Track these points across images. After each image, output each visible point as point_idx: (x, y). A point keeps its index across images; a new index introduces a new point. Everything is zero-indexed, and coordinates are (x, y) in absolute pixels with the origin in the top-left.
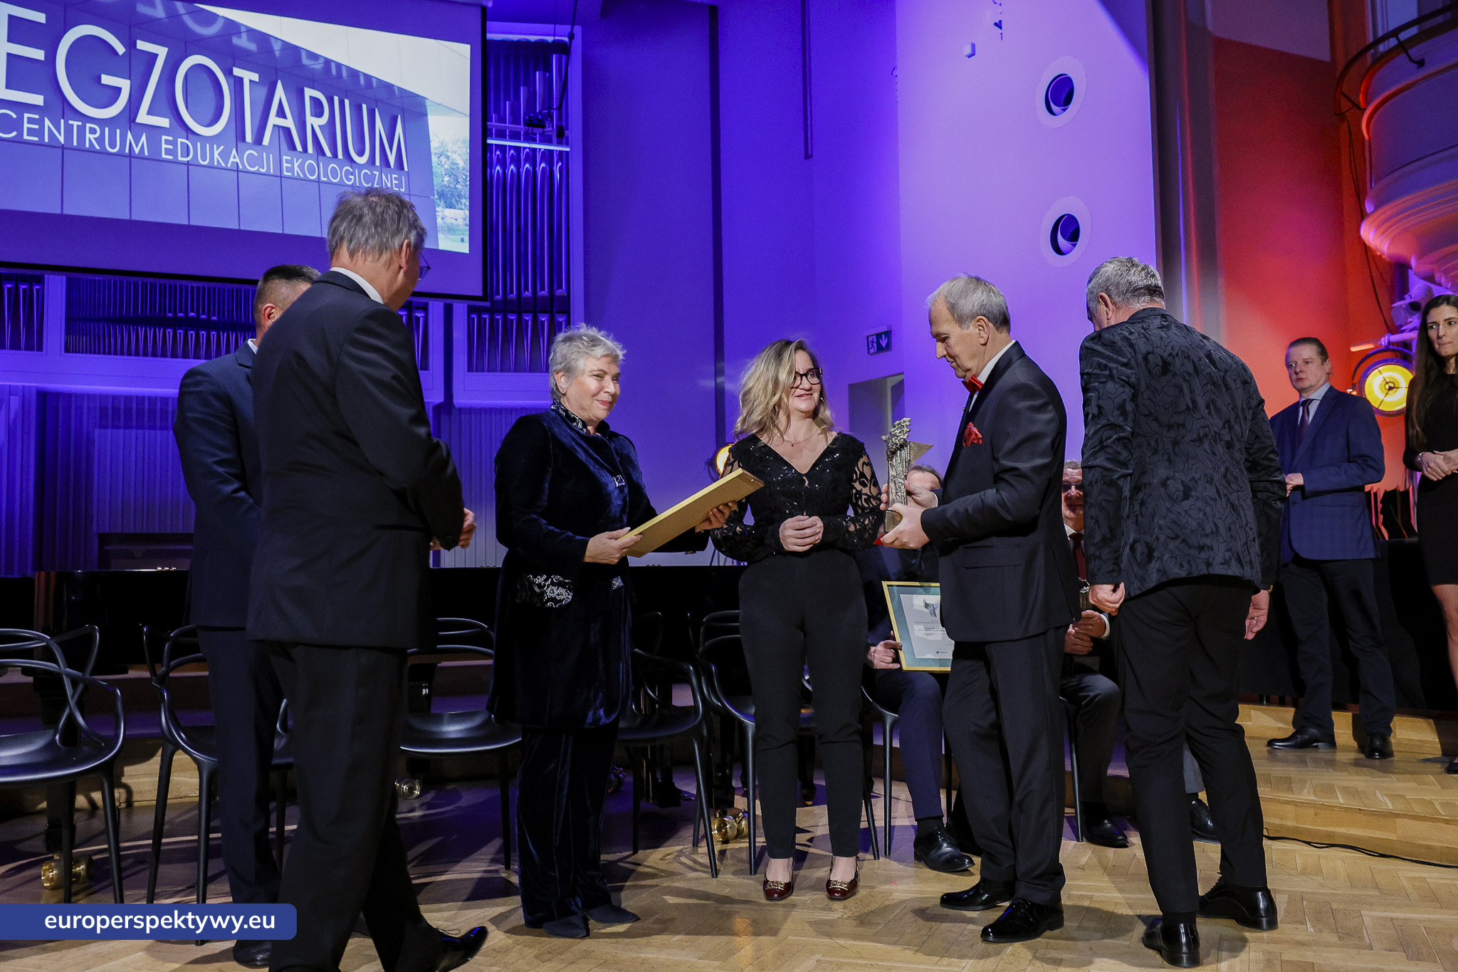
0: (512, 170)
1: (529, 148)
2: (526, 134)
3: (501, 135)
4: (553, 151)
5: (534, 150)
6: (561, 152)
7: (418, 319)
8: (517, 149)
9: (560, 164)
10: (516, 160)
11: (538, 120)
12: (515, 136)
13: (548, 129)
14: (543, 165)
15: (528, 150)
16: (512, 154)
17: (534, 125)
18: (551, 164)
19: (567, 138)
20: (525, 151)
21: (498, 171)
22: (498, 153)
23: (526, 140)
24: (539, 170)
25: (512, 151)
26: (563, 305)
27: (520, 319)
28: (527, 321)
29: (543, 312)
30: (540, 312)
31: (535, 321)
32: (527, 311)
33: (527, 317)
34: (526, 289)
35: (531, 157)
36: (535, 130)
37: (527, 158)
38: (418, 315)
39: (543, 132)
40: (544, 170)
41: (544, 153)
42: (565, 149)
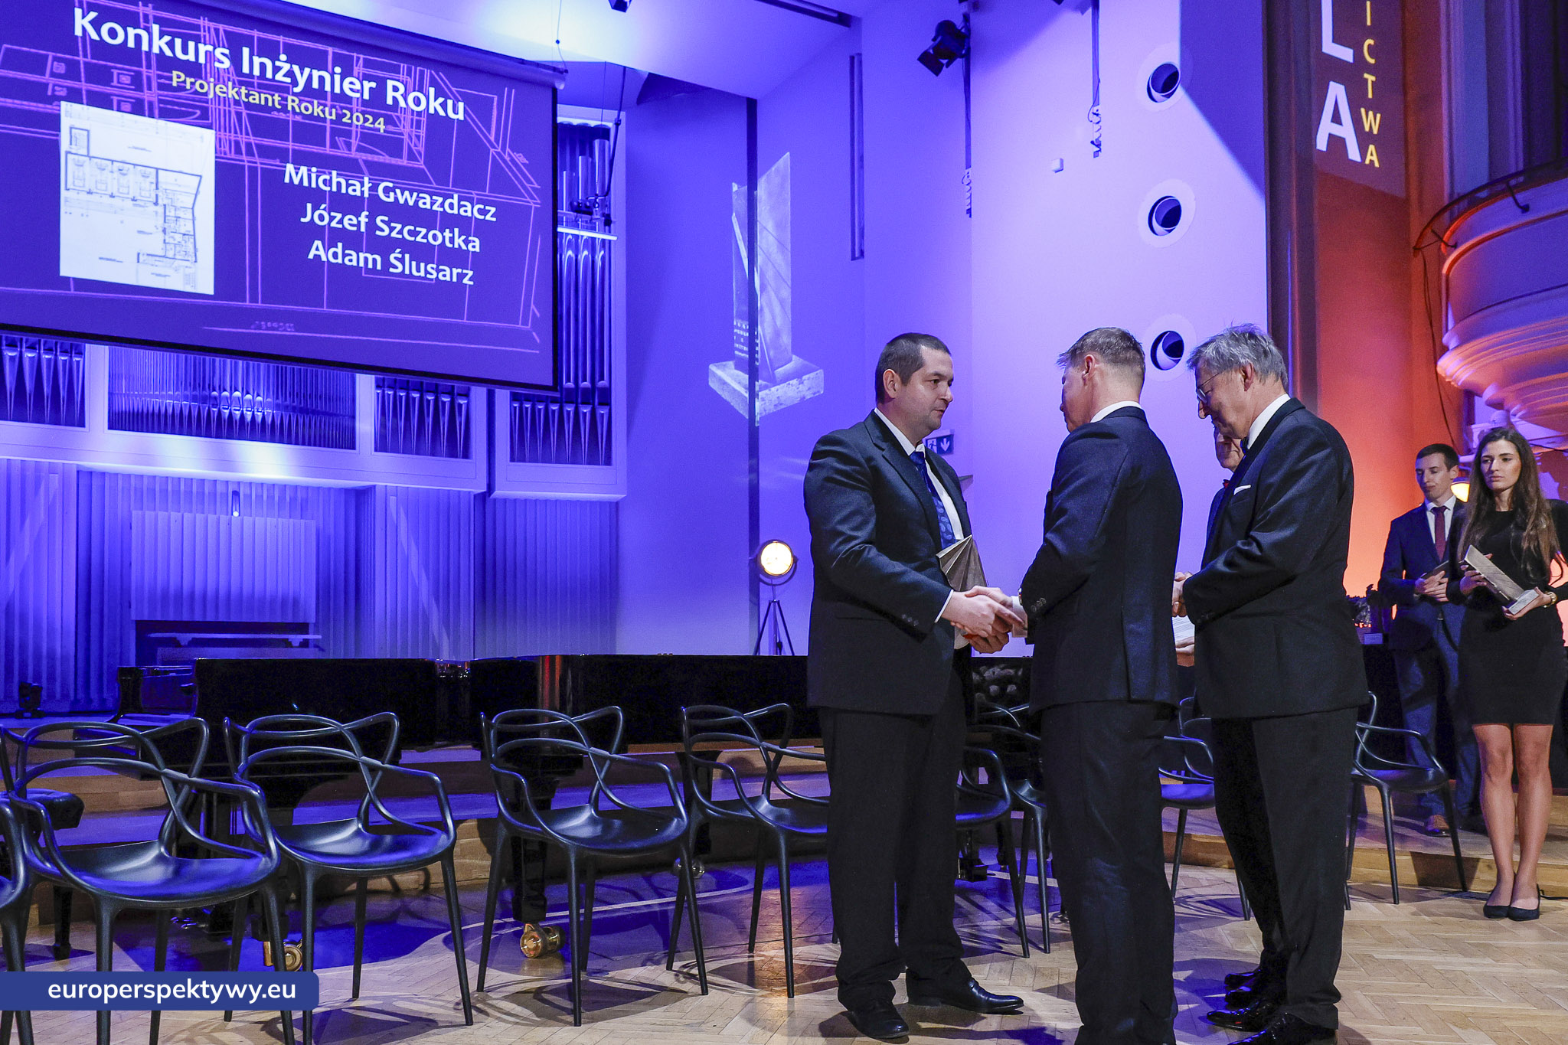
1: (573, 236)
2: (569, 220)
4: (596, 238)
5: (577, 238)
6: (603, 240)
7: (460, 405)
9: (602, 252)
11: (586, 206)
13: (595, 216)
14: (586, 252)
17: (582, 212)
18: (593, 252)
20: (568, 237)
23: (568, 226)
24: (581, 258)
26: (605, 397)
27: (561, 409)
28: (569, 412)
29: (585, 403)
30: (583, 403)
31: (577, 412)
32: (571, 402)
33: (570, 408)
34: (568, 380)
35: (575, 244)
36: (585, 217)
37: (570, 245)
38: (461, 402)
39: (591, 219)
40: (586, 258)
41: (586, 240)
42: (611, 238)
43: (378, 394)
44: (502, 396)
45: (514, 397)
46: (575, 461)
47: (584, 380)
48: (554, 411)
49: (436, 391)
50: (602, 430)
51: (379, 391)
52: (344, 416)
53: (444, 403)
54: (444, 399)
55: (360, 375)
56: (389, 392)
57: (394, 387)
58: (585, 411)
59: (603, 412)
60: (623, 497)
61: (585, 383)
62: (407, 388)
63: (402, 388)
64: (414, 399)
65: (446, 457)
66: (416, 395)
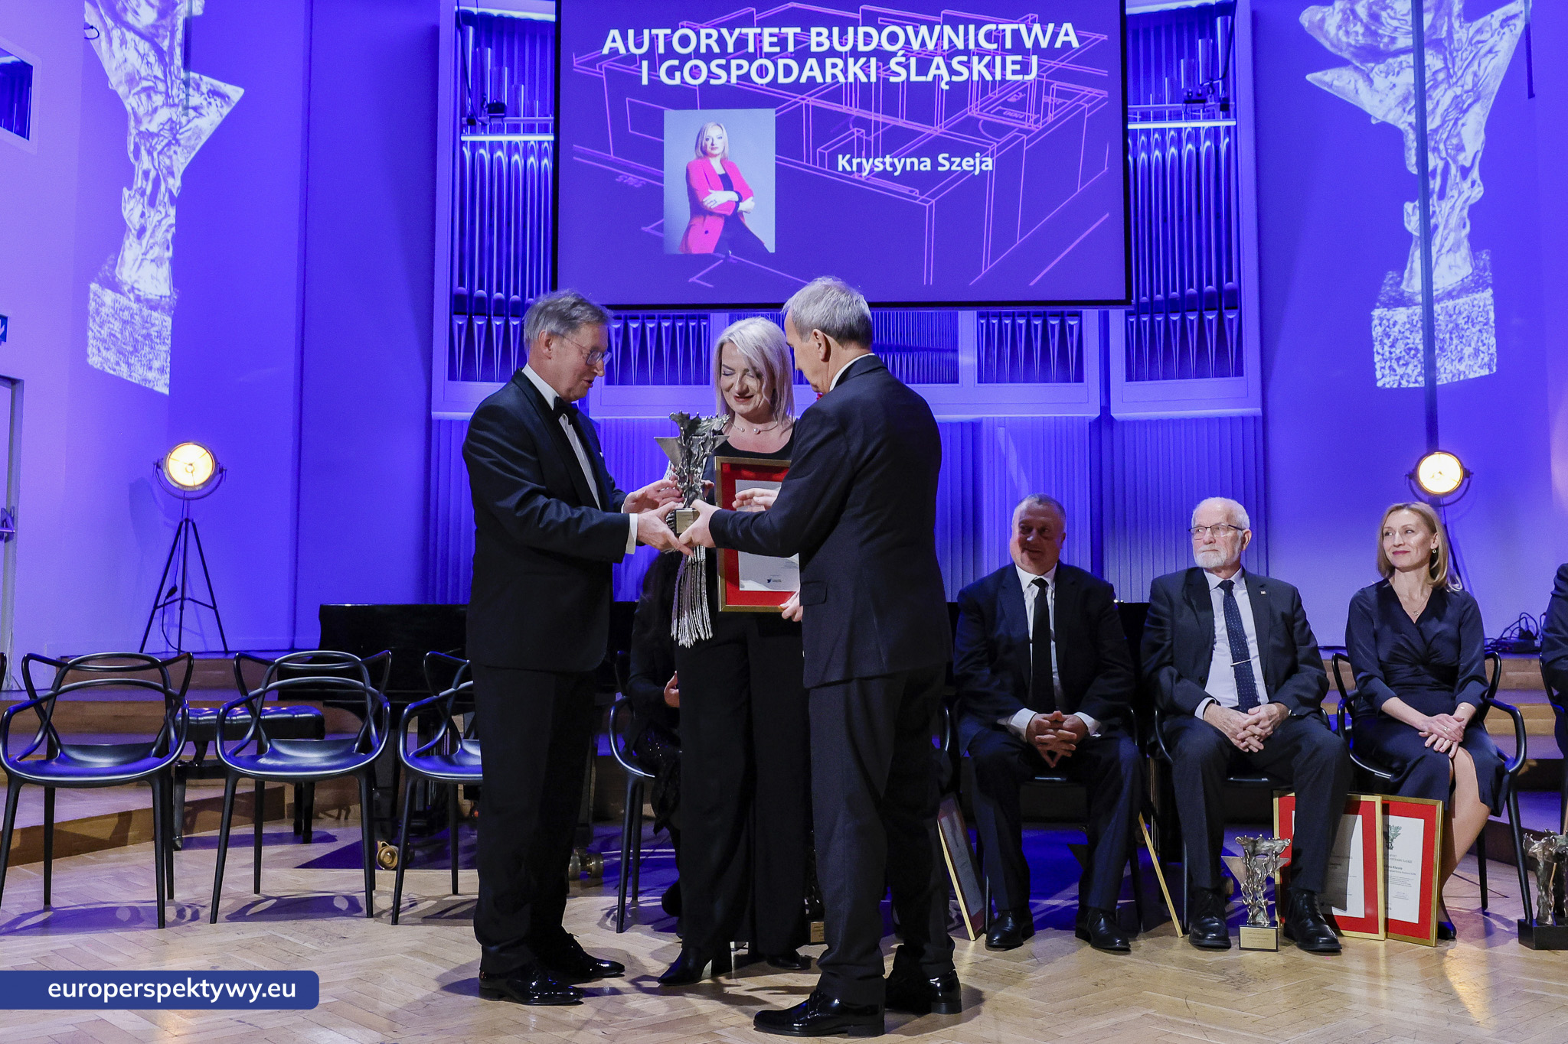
0: (1173, 154)
1: (1193, 128)
2: (1186, 113)
3: (1159, 117)
4: (1219, 127)
5: (1197, 130)
6: (1228, 128)
7: (1071, 327)
8: (1179, 131)
9: (1227, 140)
10: (1178, 142)
11: (1198, 94)
12: (1176, 116)
13: (1210, 103)
14: (1208, 143)
15: (1190, 130)
16: (1172, 136)
17: (1193, 101)
18: (1217, 141)
19: (1235, 110)
20: (1187, 131)
21: (1157, 157)
22: (1157, 136)
23: (1186, 119)
24: (1203, 150)
25: (1172, 133)
26: (1233, 300)
27: (1183, 319)
28: (1192, 321)
29: (1210, 309)
30: (1207, 309)
31: (1201, 318)
32: (1192, 310)
33: (1192, 317)
34: (1191, 286)
35: (1195, 136)
36: (1196, 106)
37: (1189, 139)
38: (1072, 323)
39: (1204, 107)
40: (1209, 148)
41: (1209, 129)
42: (1232, 123)
43: (982, 324)
44: (1117, 316)
45: (1128, 314)
46: (1201, 374)
47: (1209, 283)
48: (1175, 322)
49: (1044, 317)
50: (1231, 338)
51: (982, 321)
52: (947, 351)
53: (1053, 326)
54: (1053, 322)
55: (959, 312)
56: (994, 322)
57: (1000, 316)
58: (1211, 317)
59: (1231, 317)
60: (1257, 410)
61: (1210, 287)
62: (1012, 316)
63: (1007, 315)
64: (1020, 325)
65: (1057, 381)
66: (1022, 321)
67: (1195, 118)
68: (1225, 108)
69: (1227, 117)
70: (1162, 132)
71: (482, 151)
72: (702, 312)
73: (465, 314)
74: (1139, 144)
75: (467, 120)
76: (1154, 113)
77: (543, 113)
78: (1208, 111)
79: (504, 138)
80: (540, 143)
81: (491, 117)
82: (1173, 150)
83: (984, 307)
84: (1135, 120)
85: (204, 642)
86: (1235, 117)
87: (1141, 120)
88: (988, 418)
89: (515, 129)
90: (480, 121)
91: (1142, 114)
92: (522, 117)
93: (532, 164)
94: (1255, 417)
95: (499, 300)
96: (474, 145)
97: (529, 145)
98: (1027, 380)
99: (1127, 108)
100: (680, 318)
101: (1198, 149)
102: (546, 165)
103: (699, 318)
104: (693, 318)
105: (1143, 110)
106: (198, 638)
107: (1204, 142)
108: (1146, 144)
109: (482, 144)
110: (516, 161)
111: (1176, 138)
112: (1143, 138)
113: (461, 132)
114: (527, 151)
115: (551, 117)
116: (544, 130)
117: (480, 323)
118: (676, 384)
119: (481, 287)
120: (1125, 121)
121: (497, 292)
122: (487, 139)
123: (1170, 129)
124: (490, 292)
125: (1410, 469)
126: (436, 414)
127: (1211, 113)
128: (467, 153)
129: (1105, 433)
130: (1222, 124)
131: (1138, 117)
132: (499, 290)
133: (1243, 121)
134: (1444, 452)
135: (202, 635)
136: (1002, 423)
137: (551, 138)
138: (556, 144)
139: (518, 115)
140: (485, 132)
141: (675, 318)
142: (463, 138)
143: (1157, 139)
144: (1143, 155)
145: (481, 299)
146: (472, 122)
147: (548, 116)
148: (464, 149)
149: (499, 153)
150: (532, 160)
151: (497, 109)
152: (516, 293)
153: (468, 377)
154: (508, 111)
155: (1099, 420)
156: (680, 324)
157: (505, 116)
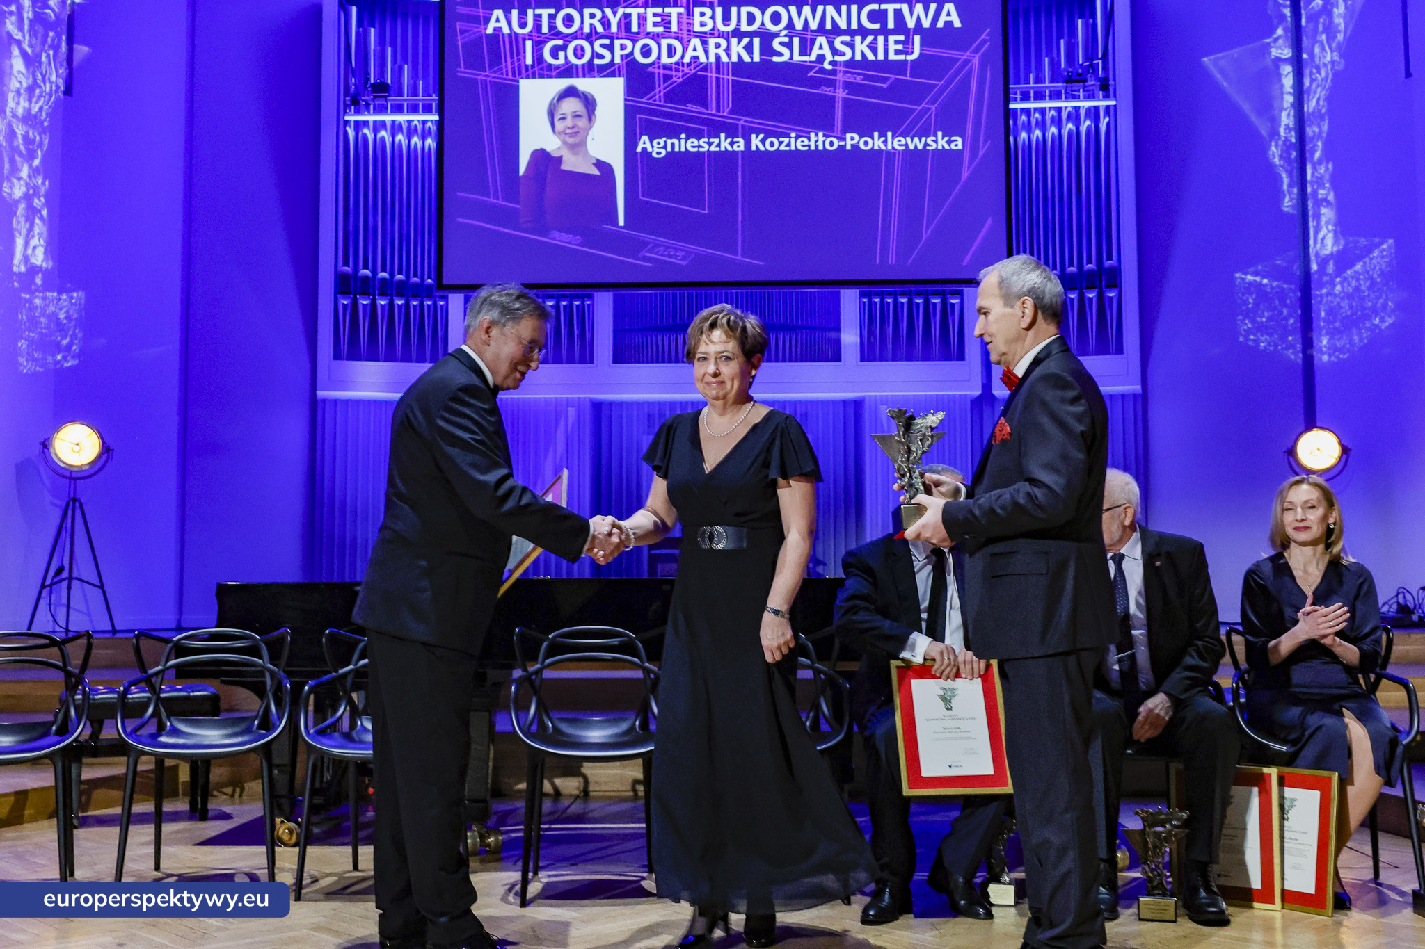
0: (1053, 134)
1: (1073, 108)
2: (1066, 92)
3: (1039, 96)
4: (1099, 106)
5: (1077, 109)
6: (1108, 107)
7: (953, 305)
8: (1059, 110)
9: (1107, 119)
10: (1058, 122)
11: (1079, 74)
12: (1056, 96)
13: (1090, 82)
14: (1088, 123)
15: (1070, 109)
16: (1053, 116)
17: (1074, 81)
18: (1097, 121)
19: (1115, 89)
20: (1067, 110)
21: (1037, 137)
22: (1037, 115)
23: (1067, 99)
24: (1083, 129)
25: (1053, 112)
26: (1113, 278)
28: (1072, 300)
29: (1091, 287)
30: (1087, 288)
31: (1081, 297)
32: (1072, 288)
33: (1072, 295)
34: (1071, 264)
35: (1075, 116)
36: (1076, 86)
37: (1069, 118)
38: (953, 301)
39: (1084, 87)
40: (1089, 129)
41: (1089, 110)
42: (1112, 103)
43: (864, 302)
47: (1089, 262)
49: (926, 296)
50: (1111, 317)
51: (865, 300)
52: (830, 330)
53: (935, 304)
54: (935, 301)
55: (842, 291)
56: (876, 300)
57: (882, 295)
58: (1091, 296)
59: (1111, 295)
60: (1137, 388)
61: (1090, 266)
62: (895, 295)
63: (889, 294)
64: (902, 303)
65: (939, 360)
66: (904, 300)
67: (1075, 98)
68: (1106, 88)
69: (1106, 96)
70: (1042, 111)
71: (365, 131)
72: (587, 292)
73: (349, 293)
74: (1020, 122)
75: (351, 100)
76: (1035, 93)
77: (426, 93)
78: (1088, 91)
79: (388, 118)
80: (424, 122)
81: (375, 97)
82: (1053, 130)
83: (867, 286)
84: (1016, 99)
85: (92, 621)
86: (1115, 96)
87: (1022, 99)
88: (870, 396)
89: (398, 109)
90: (364, 101)
91: (1022, 93)
92: (405, 97)
93: (416, 144)
94: (1135, 395)
95: (384, 279)
96: (358, 126)
97: (413, 124)
98: (910, 358)
99: (1009, 88)
100: (564, 297)
101: (1078, 128)
102: (429, 145)
103: (582, 298)
104: (577, 297)
105: (1024, 90)
106: (87, 618)
107: (1084, 122)
108: (1026, 124)
109: (366, 123)
110: (400, 141)
111: (1057, 118)
112: (1024, 117)
113: (345, 113)
114: (411, 132)
115: (434, 97)
116: (427, 109)
117: (365, 302)
118: (561, 362)
119: (365, 267)
120: (1007, 101)
121: (382, 271)
122: (371, 118)
123: (1050, 108)
124: (374, 272)
125: (1289, 445)
126: (321, 394)
127: (1091, 93)
128: (351, 132)
129: (987, 412)
130: (1102, 103)
131: (1019, 96)
132: (384, 270)
133: (1122, 101)
134: (1321, 428)
135: (89, 614)
136: (885, 401)
137: (436, 118)
138: (440, 124)
139: (401, 94)
140: (369, 112)
141: (559, 298)
142: (347, 118)
143: (1037, 119)
144: (1024, 135)
145: (366, 277)
146: (356, 103)
147: (431, 96)
148: (348, 128)
149: (383, 133)
150: (415, 140)
151: (381, 89)
152: (400, 273)
153: (354, 355)
154: (392, 92)
155: (980, 397)
156: (564, 303)
157: (389, 96)
